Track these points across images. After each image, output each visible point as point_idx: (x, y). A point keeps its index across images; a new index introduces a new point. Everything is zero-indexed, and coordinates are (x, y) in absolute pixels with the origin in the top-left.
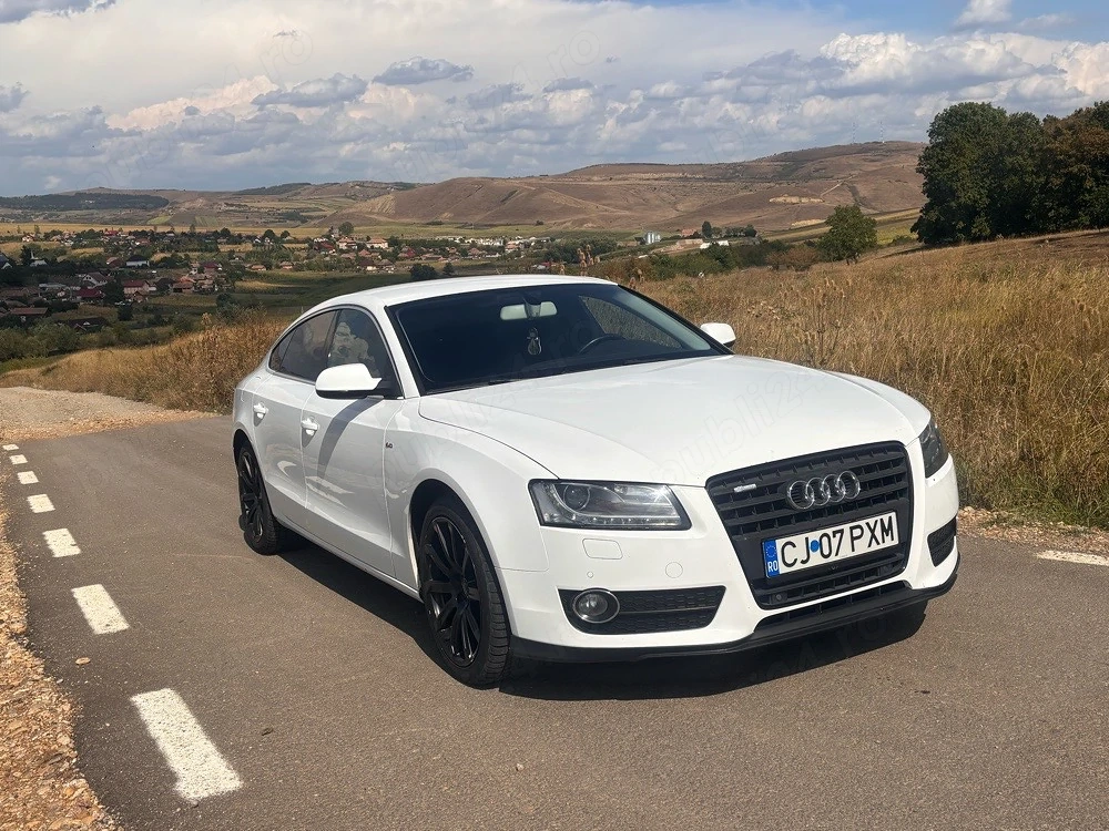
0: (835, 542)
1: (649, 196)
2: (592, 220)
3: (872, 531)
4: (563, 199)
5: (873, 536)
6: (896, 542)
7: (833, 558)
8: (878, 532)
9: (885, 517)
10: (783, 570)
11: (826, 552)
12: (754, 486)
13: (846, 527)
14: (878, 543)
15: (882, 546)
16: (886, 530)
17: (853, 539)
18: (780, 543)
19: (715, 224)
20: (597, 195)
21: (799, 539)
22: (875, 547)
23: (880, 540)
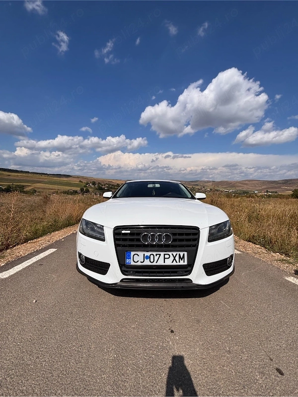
0: (156, 258)
1: (257, 185)
2: (245, 188)
3: (175, 257)
4: (240, 185)
5: (175, 259)
6: (186, 263)
7: (154, 264)
8: (177, 258)
9: (182, 254)
10: (133, 263)
11: (152, 260)
12: (129, 232)
13: (162, 254)
14: (177, 262)
15: (178, 264)
16: (181, 258)
17: (165, 258)
18: (133, 253)
19: (269, 190)
20: (246, 184)
21: (141, 254)
22: (175, 263)
23: (178, 261)
